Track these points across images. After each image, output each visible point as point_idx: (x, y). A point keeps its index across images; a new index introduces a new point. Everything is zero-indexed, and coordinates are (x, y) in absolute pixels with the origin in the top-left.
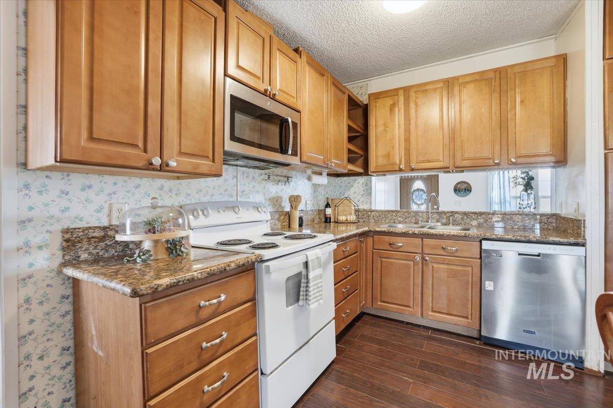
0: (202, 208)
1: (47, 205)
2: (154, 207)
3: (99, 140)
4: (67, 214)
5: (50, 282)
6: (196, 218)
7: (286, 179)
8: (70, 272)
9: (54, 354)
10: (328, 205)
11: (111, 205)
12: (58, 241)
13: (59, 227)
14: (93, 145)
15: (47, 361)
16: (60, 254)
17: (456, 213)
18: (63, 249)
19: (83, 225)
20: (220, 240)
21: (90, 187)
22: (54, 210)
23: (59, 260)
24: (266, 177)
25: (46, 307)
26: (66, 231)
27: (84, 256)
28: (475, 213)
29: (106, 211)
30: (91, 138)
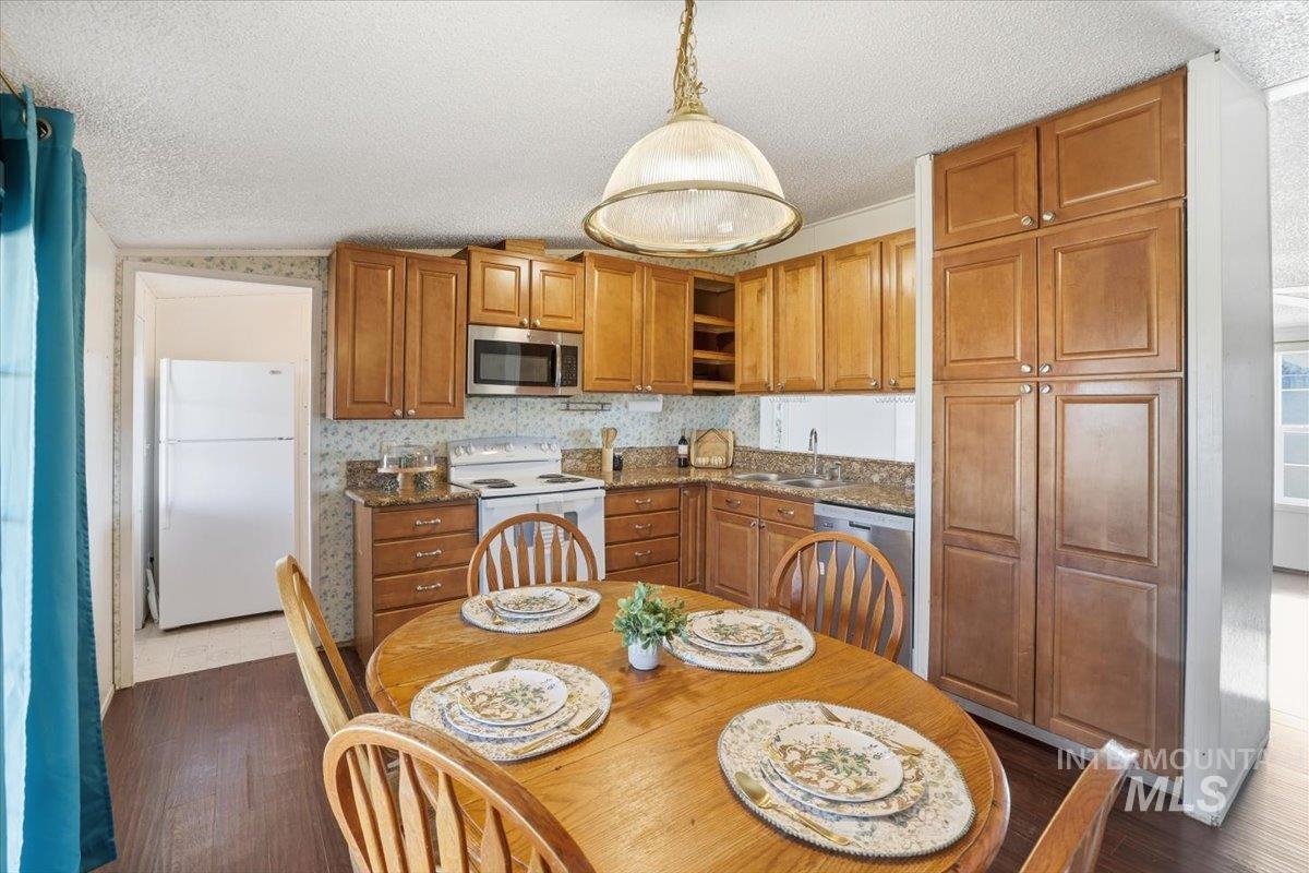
0: (467, 445)
1: (337, 443)
2: (408, 446)
3: (358, 402)
4: (350, 450)
5: (338, 500)
6: (457, 455)
7: (599, 407)
8: (349, 494)
9: (341, 555)
10: (683, 441)
11: (381, 443)
12: (343, 470)
13: (344, 460)
14: (355, 406)
15: (336, 560)
16: (344, 480)
17: (853, 460)
18: (347, 477)
19: (359, 459)
20: (477, 479)
21: (366, 428)
22: (342, 447)
23: (344, 485)
24: (564, 406)
25: (336, 519)
26: (349, 463)
27: (361, 483)
28: (875, 462)
29: (378, 447)
30: (354, 402)
